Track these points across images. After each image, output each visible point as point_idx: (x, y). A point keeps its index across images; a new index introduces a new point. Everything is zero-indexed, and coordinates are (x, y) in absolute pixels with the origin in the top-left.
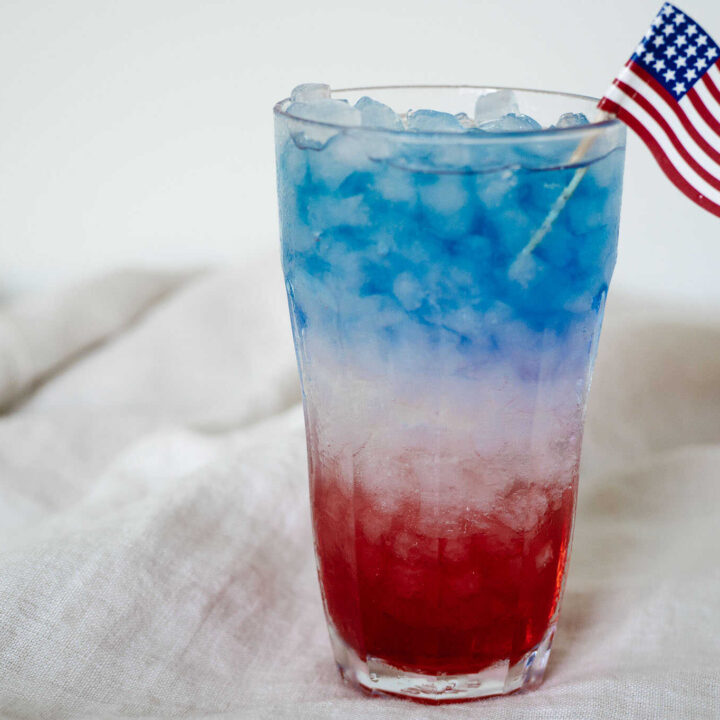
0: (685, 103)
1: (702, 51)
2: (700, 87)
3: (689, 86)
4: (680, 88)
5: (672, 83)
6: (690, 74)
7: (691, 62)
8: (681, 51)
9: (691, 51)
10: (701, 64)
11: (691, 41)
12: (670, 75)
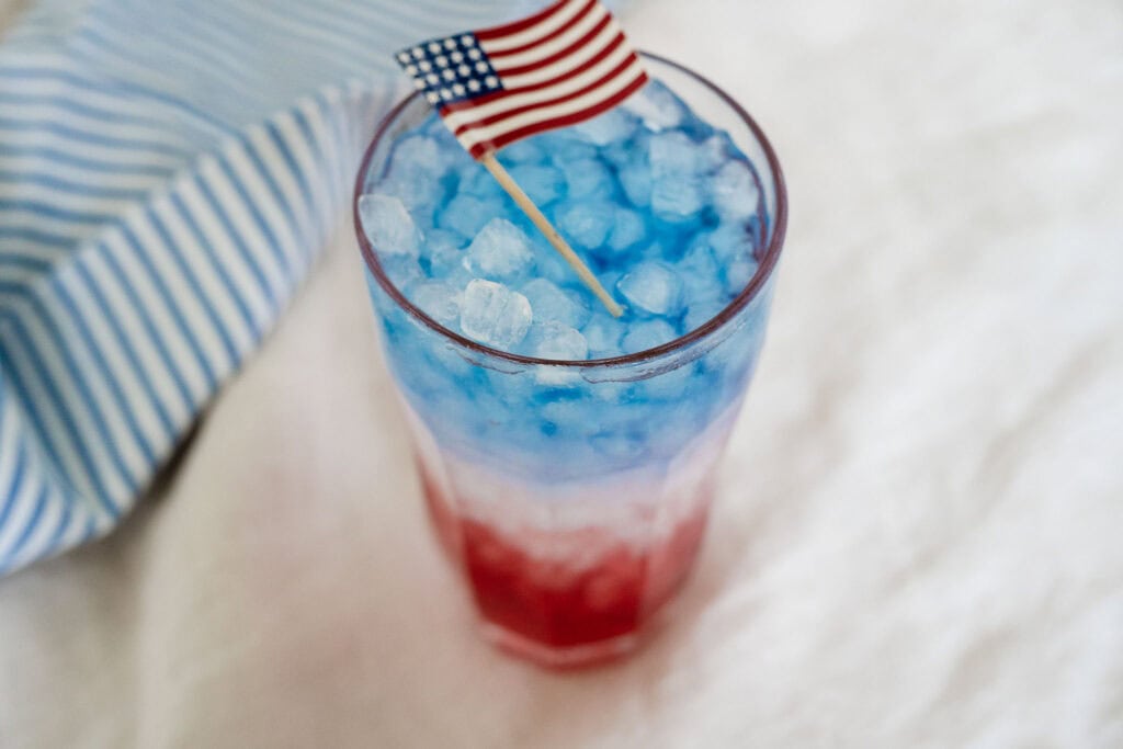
0: (509, 83)
1: (462, 49)
2: (498, 64)
3: (492, 72)
4: (491, 82)
5: (484, 88)
6: (482, 67)
7: (468, 62)
8: (453, 66)
9: (457, 57)
10: (474, 54)
11: (446, 53)
12: (474, 86)
